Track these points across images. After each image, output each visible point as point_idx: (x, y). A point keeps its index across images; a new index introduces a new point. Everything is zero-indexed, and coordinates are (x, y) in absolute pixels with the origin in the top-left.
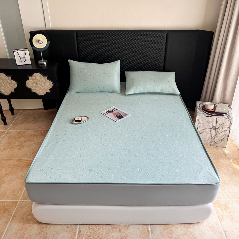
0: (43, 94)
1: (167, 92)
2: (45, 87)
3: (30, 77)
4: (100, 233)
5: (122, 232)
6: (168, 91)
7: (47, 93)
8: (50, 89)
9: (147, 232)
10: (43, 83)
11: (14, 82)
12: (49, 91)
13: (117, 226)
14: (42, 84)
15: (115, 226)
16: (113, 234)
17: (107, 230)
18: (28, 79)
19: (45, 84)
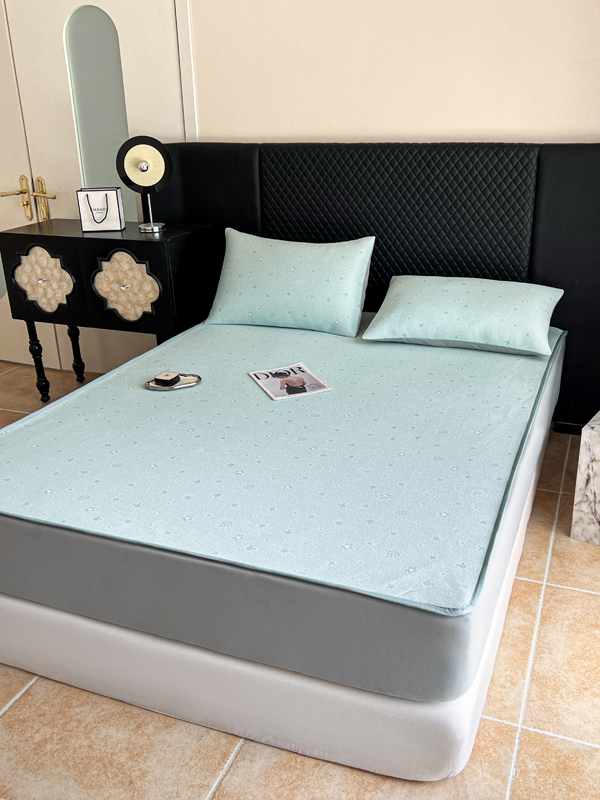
0: (136, 319)
1: (505, 345)
2: (141, 295)
3: (105, 265)
4: (78, 717)
5: (143, 733)
6: (508, 342)
7: (145, 314)
8: (152, 304)
9: (219, 756)
10: (135, 284)
11: (67, 275)
12: (149, 309)
13: (140, 711)
14: (132, 286)
15: (135, 711)
16: (112, 731)
17: (103, 713)
18: (101, 270)
19: (141, 286)
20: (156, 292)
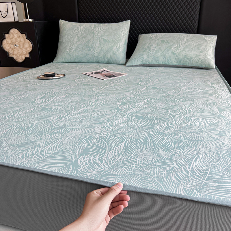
0: (22, 61)
2: (24, 49)
3: (7, 35)
7: (26, 58)
8: (30, 53)
12: (28, 56)
14: (20, 45)
18: (4, 38)
19: (23, 45)
20: (30, 47)
